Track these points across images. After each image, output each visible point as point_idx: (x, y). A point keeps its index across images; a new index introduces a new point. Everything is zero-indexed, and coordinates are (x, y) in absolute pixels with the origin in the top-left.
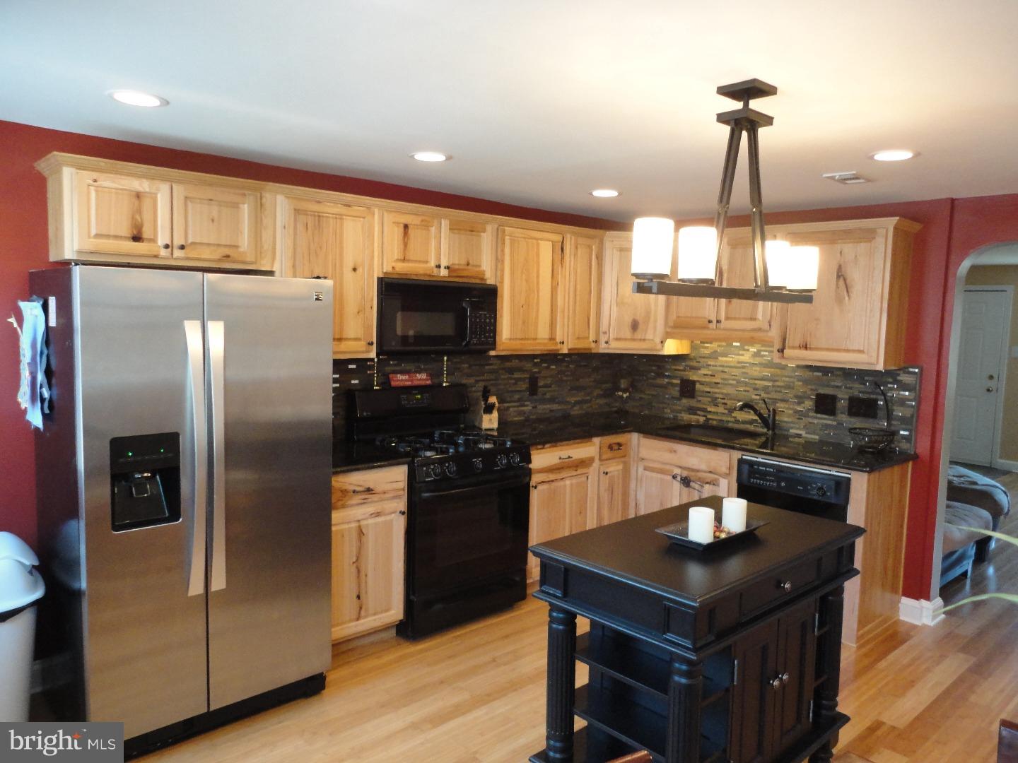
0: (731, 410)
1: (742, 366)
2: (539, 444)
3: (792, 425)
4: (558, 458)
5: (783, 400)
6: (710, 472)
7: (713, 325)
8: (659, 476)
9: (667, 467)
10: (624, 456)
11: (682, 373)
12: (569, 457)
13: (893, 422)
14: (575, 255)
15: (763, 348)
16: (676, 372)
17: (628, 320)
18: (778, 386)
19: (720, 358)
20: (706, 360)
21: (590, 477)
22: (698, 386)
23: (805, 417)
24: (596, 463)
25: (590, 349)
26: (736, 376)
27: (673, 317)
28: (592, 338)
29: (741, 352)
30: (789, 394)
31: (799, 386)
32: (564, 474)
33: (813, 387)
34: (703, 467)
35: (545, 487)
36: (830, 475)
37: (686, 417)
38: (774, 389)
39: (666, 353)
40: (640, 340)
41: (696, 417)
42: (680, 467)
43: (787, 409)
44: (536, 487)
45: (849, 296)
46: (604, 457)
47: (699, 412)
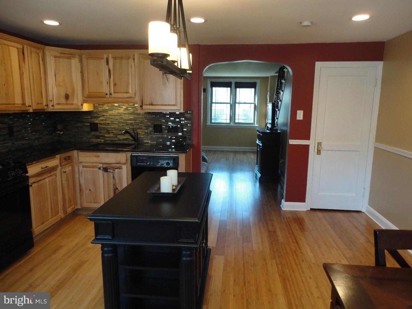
0: (116, 135)
1: (120, 114)
2: (30, 162)
3: (145, 139)
4: (41, 168)
5: (140, 128)
6: (117, 163)
7: (108, 96)
8: (91, 169)
9: (94, 164)
10: (71, 162)
11: (90, 120)
12: (46, 167)
13: (184, 133)
14: (31, 57)
15: (129, 106)
16: (87, 119)
17: (63, 94)
18: (137, 123)
19: (109, 112)
20: (102, 113)
21: (57, 176)
22: (99, 125)
23: (150, 135)
24: (59, 168)
25: (44, 109)
26: (118, 119)
27: (87, 92)
28: (45, 104)
29: (119, 109)
30: (142, 126)
31: (146, 122)
32: (44, 176)
33: (152, 122)
34: (114, 161)
35: (36, 184)
36: (170, 156)
37: (95, 140)
38: (135, 124)
39: (84, 111)
40: (71, 104)
41: (99, 140)
42: (102, 163)
43: (142, 132)
44: (31, 186)
45: (168, 82)
46: (63, 164)
47: (101, 138)
